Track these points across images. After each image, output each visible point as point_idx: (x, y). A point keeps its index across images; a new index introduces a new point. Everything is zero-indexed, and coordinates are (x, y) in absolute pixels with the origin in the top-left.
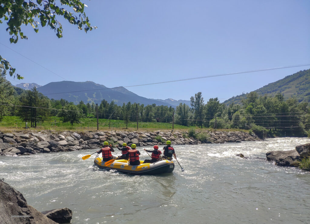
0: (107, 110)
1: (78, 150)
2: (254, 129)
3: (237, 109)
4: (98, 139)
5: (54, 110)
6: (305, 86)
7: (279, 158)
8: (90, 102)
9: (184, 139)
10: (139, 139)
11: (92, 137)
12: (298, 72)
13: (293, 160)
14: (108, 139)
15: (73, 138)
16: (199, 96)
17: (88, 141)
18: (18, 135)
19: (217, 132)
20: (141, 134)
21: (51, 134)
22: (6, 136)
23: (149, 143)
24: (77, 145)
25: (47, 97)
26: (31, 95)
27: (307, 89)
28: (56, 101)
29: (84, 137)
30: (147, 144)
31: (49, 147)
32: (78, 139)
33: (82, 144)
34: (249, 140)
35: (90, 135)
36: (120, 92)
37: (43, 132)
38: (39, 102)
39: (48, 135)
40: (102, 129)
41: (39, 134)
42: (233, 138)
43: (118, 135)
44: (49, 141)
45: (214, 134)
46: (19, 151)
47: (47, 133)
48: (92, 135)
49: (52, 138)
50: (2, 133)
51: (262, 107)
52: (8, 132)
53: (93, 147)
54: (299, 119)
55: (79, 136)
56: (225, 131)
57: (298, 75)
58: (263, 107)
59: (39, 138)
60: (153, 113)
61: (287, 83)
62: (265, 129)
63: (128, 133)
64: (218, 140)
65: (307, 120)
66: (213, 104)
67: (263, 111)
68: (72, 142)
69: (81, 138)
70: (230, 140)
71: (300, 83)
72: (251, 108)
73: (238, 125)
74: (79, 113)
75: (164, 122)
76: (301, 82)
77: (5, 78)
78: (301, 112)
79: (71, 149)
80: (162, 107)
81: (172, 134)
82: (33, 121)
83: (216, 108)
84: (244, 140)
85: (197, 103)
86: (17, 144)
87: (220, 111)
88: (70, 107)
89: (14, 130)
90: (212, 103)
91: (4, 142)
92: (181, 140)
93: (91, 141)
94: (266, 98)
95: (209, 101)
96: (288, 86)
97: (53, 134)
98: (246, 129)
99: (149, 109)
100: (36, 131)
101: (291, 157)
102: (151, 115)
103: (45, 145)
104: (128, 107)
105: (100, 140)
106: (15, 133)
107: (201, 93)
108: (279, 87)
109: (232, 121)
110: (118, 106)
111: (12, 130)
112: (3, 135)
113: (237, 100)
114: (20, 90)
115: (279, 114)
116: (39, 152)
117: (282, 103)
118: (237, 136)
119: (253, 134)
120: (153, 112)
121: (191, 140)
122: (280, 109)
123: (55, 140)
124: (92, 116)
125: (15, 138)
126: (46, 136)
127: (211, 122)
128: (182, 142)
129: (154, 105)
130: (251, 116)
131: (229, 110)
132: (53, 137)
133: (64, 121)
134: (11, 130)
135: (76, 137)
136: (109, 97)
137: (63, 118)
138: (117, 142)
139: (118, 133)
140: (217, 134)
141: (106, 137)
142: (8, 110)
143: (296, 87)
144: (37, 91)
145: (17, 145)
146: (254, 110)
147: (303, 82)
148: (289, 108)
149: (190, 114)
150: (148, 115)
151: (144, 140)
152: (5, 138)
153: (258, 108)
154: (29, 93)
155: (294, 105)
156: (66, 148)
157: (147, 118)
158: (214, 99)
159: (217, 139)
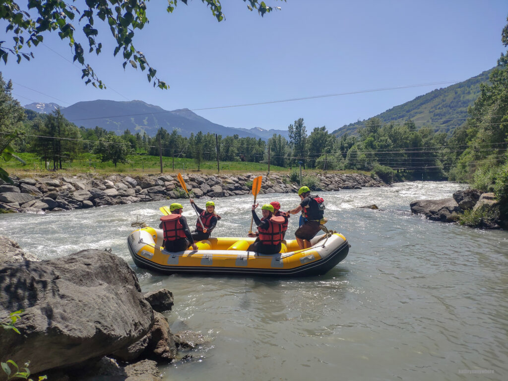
0: (167, 143)
1: (135, 202)
2: (378, 171)
3: (352, 142)
4: (163, 186)
5: (85, 144)
6: (441, 110)
7: (428, 210)
8: (140, 131)
9: (285, 186)
10: (223, 186)
11: (154, 183)
12: (433, 91)
13: (451, 212)
14: (178, 185)
15: (126, 185)
16: (300, 124)
17: (148, 189)
18: (44, 181)
19: (328, 175)
20: (226, 178)
21: (93, 179)
22: (24, 183)
23: (237, 192)
24: (133, 196)
25: (73, 123)
26: (52, 121)
27: (444, 115)
28: (87, 130)
29: (142, 183)
30: (234, 193)
31: (91, 199)
32: (134, 186)
33: (140, 194)
34: (371, 186)
35: (151, 180)
36: (185, 117)
37: (80, 177)
38: (64, 131)
39: (88, 181)
40: (166, 172)
41: (74, 179)
42: (350, 184)
43: (193, 180)
44: (91, 190)
45: (325, 178)
46: (46, 206)
47: (86, 177)
48: (154, 180)
49: (94, 185)
50: (18, 179)
51: (387, 139)
52: (25, 176)
53: (157, 198)
54: (436, 156)
55: (135, 182)
56: (339, 173)
57: (433, 95)
58: (389, 140)
59: (75, 186)
60: (235, 149)
61: (418, 106)
62: (392, 171)
63: (206, 177)
64: (330, 186)
65: (446, 158)
66: (319, 136)
67: (388, 146)
68: (125, 191)
69: (138, 185)
70: (346, 185)
71: (435, 106)
72: (371, 141)
73: (355, 165)
74: (125, 148)
75: (252, 161)
76: (437, 106)
77: (10, 94)
78: (438, 146)
79: (124, 201)
80: (248, 140)
81: (268, 178)
82: (56, 159)
83: (324, 141)
84: (364, 186)
85: (297, 134)
86: (41, 194)
87: (330, 145)
88: (111, 139)
89: (35, 174)
90: (318, 133)
91: (21, 192)
92: (281, 186)
93: (152, 189)
94: (392, 127)
95: (313, 131)
96: (419, 110)
97: (96, 179)
98: (365, 170)
99: (229, 142)
100: (70, 174)
101: (447, 208)
102: (233, 151)
103: (85, 196)
104: (199, 140)
105: (167, 188)
106: (38, 179)
107: (303, 120)
108: (408, 111)
109: (347, 159)
110: (183, 137)
111: (33, 173)
112: (20, 181)
113: (350, 129)
114: (32, 112)
115: (409, 150)
116: (77, 206)
117: (413, 134)
118: (355, 180)
119: (376, 176)
120: (235, 147)
121: (294, 187)
122: (411, 143)
123: (98, 187)
124: (144, 152)
125: (38, 186)
126: (85, 182)
127: (318, 160)
128: (282, 189)
129: (236, 137)
130: (373, 153)
131: (342, 144)
132: (96, 183)
133: (103, 160)
134: (31, 173)
135: (131, 184)
136: (168, 124)
137: (101, 155)
138: (190, 190)
139: (192, 177)
140: (328, 177)
141: (174, 184)
142: (16, 144)
143: (430, 112)
144: (61, 114)
145: (42, 197)
146: (376, 143)
147: (439, 105)
148: (423, 140)
149: (287, 150)
150: (227, 151)
151: (230, 187)
152: (23, 185)
153: (381, 141)
154: (50, 118)
155: (429, 137)
156: (116, 200)
157: (227, 156)
158: (320, 128)
159: (328, 185)
